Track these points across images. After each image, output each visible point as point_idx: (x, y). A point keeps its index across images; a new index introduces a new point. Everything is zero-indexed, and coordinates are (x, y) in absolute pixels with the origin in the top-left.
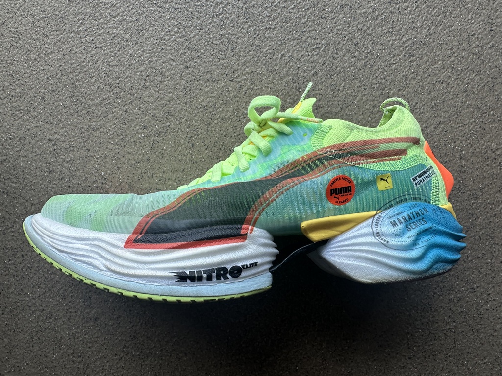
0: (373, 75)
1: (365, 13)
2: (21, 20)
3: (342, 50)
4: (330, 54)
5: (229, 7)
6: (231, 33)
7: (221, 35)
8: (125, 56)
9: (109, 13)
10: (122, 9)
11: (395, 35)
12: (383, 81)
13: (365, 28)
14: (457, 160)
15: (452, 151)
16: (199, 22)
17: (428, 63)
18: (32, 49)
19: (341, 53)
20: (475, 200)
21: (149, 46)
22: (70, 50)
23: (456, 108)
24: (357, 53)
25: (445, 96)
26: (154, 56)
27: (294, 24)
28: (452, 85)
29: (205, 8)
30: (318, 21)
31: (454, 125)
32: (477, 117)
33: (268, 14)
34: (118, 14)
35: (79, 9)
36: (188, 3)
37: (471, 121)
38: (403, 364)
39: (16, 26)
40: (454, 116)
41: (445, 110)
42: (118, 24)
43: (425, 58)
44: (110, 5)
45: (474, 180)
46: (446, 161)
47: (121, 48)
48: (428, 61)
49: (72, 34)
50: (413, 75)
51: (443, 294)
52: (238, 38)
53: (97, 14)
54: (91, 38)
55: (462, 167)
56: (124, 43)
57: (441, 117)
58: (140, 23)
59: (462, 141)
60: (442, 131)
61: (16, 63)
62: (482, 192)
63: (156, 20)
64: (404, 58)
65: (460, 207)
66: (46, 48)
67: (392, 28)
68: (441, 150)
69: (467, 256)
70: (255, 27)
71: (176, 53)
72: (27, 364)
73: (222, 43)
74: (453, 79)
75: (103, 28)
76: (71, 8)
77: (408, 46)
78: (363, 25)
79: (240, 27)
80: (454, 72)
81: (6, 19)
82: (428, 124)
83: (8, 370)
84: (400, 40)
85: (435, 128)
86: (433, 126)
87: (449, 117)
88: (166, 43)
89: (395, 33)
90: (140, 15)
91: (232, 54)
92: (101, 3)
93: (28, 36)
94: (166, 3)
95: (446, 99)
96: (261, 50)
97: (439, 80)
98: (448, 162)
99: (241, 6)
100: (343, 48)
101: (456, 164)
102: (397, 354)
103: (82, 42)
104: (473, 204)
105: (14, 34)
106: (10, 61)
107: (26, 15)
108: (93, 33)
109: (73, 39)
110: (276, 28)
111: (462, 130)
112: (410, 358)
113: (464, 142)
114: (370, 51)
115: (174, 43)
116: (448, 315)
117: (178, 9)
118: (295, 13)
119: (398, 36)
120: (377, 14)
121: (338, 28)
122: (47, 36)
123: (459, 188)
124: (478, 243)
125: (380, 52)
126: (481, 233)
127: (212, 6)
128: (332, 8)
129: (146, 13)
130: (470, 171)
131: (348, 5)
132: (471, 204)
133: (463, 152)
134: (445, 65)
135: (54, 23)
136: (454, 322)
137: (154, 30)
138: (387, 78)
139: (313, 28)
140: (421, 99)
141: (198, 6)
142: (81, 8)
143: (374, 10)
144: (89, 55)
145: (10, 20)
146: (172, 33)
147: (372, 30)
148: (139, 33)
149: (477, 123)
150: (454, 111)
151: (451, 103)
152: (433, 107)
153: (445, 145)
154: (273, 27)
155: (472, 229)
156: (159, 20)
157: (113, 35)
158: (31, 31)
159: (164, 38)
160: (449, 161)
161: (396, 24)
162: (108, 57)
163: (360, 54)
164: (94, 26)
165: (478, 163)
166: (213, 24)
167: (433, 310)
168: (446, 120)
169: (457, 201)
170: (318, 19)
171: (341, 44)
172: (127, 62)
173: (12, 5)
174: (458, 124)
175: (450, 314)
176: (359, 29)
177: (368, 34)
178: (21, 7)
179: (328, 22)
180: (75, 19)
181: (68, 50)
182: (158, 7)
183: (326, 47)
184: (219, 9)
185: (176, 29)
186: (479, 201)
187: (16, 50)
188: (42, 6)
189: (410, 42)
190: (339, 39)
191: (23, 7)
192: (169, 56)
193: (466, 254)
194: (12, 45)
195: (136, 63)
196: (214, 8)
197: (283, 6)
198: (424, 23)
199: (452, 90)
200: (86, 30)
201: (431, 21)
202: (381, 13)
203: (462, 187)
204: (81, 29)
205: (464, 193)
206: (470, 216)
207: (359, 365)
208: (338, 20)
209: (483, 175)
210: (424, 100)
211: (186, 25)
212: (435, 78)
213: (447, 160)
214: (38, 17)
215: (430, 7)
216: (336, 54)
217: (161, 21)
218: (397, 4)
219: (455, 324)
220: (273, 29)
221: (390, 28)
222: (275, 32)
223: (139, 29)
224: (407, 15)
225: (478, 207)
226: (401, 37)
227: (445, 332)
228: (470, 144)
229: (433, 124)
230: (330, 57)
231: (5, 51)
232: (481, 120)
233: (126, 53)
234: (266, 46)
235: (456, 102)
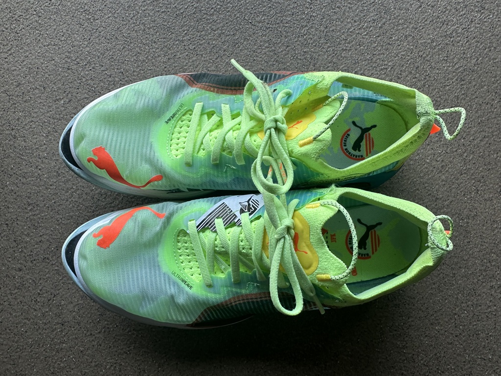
0: (431, 93)
1: (425, 42)
2: (134, 27)
3: (405, 71)
4: (395, 74)
5: (312, 30)
6: (313, 51)
7: (305, 52)
8: (222, 63)
9: (210, 27)
10: (222, 24)
11: (449, 62)
12: (439, 99)
13: (425, 55)
15: (494, 160)
16: (286, 40)
17: (476, 87)
18: (141, 52)
19: (404, 74)
21: (243, 56)
22: (175, 55)
23: (498, 126)
24: (418, 75)
25: (489, 115)
26: (247, 65)
27: (366, 48)
28: (496, 107)
29: (292, 29)
30: (386, 46)
31: (496, 139)
33: (345, 38)
34: (218, 28)
35: (184, 22)
36: (278, 24)
38: (451, 340)
39: (129, 32)
40: (496, 131)
41: (489, 126)
42: (218, 37)
43: (474, 83)
44: (211, 21)
46: (489, 169)
47: (219, 56)
48: (476, 85)
49: (177, 42)
50: (463, 96)
51: (485, 281)
52: (319, 55)
53: (200, 27)
54: (193, 47)
56: (222, 53)
57: (485, 132)
58: (237, 38)
60: (487, 143)
61: (126, 62)
63: (250, 36)
64: (456, 82)
66: (154, 52)
67: (447, 57)
68: (485, 159)
70: (333, 48)
71: (266, 64)
72: (117, 326)
73: (305, 58)
74: (496, 102)
75: (204, 39)
76: (177, 21)
77: (460, 72)
78: (423, 52)
79: (321, 47)
80: (497, 95)
81: (121, 25)
82: (475, 137)
83: (99, 331)
84: (454, 67)
85: (480, 141)
86: (479, 139)
87: (492, 132)
88: (258, 55)
89: (449, 61)
90: (237, 31)
91: (314, 68)
92: (204, 18)
93: (139, 41)
94: (259, 23)
95: (490, 118)
96: (338, 67)
97: (485, 101)
99: (323, 29)
100: (407, 70)
102: (446, 331)
103: (185, 49)
105: (126, 38)
106: (121, 61)
107: (138, 23)
108: (195, 42)
109: (178, 46)
110: (351, 50)
112: (456, 336)
114: (429, 74)
115: (264, 56)
116: (490, 300)
117: (269, 28)
118: (367, 39)
119: (451, 64)
120: (434, 44)
121: (403, 53)
122: (155, 42)
125: (437, 75)
127: (298, 28)
128: (398, 37)
129: (242, 30)
131: (411, 35)
134: (490, 90)
135: (162, 31)
136: (495, 306)
137: (248, 44)
138: (442, 97)
139: (382, 52)
140: (470, 116)
141: (287, 27)
142: (187, 21)
143: (433, 41)
144: (191, 61)
145: (124, 26)
146: (264, 47)
147: (430, 57)
148: (235, 46)
151: (494, 121)
152: (479, 124)
153: (489, 155)
154: (348, 48)
156: (252, 36)
157: (212, 46)
158: (142, 37)
159: (256, 51)
161: (450, 54)
162: (207, 63)
163: (420, 76)
164: (196, 36)
166: (298, 43)
167: (477, 294)
168: (489, 134)
170: (386, 45)
171: (405, 67)
172: (223, 68)
173: (127, 15)
175: (491, 299)
176: (419, 56)
177: (427, 60)
178: (134, 16)
179: (394, 48)
180: (181, 30)
181: (173, 55)
182: (252, 25)
183: (392, 68)
184: (304, 31)
185: (267, 45)
187: (128, 52)
188: (153, 17)
189: (462, 69)
190: (403, 63)
191: (136, 17)
192: (260, 66)
194: (124, 48)
195: (231, 70)
196: (300, 30)
197: (357, 32)
198: (473, 54)
199: (495, 110)
200: (189, 40)
201: (479, 54)
202: (438, 44)
204: (185, 38)
207: (413, 339)
208: (403, 47)
210: (472, 118)
211: (275, 42)
212: (481, 100)
213: (490, 167)
214: (149, 26)
215: (478, 42)
216: (400, 74)
217: (254, 37)
218: (451, 38)
219: (495, 308)
220: (349, 50)
221: (445, 57)
222: (350, 53)
223: (236, 42)
224: (459, 47)
226: (454, 64)
227: (487, 314)
230: (395, 77)
231: (118, 52)
233: (223, 61)
234: (342, 64)
235: (498, 120)
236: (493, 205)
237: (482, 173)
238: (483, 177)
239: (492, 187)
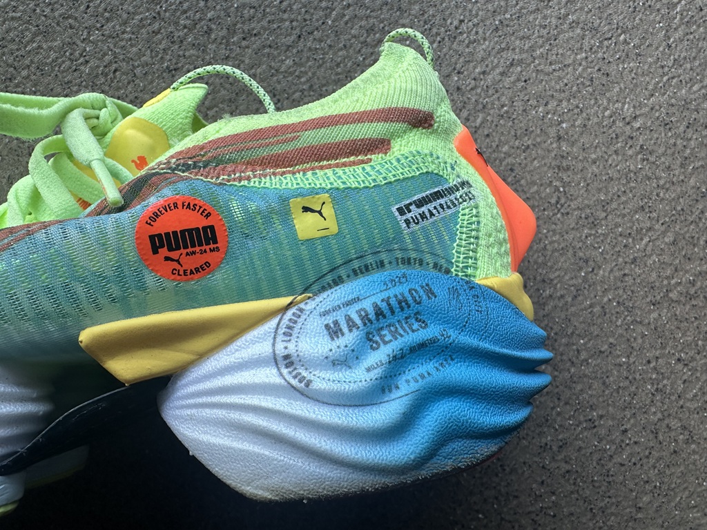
14: (551, 143)
15: (540, 122)
20: (591, 229)
23: (547, 31)
31: (542, 67)
32: (591, 49)
37: (579, 57)
40: (541, 47)
41: (521, 34)
45: (588, 185)
46: (528, 147)
51: (527, 435)
55: (563, 157)
57: (514, 49)
59: (561, 101)
60: (519, 80)
62: (605, 211)
65: (559, 244)
68: (516, 121)
69: (578, 351)
82: (487, 66)
85: (502, 74)
86: (498, 71)
87: (532, 49)
95: (524, 11)
98: (531, 147)
101: (549, 151)
104: (586, 237)
111: (560, 78)
113: (564, 104)
116: (540, 480)
123: (557, 202)
124: (600, 321)
126: (606, 299)
130: (580, 166)
132: (584, 237)
133: (564, 125)
136: (553, 493)
140: (471, 11)
149: (592, 62)
150: (542, 37)
151: (535, 19)
152: (497, 29)
153: (524, 110)
155: (586, 292)
160: (534, 145)
165: (596, 147)
167: (508, 469)
168: (524, 56)
169: (554, 231)
174: (551, 64)
175: (544, 478)
186: (600, 231)
193: (575, 347)
203: (563, 201)
205: (568, 214)
206: (581, 263)
209: (608, 174)
210: (477, 15)
213: (529, 143)
219: (554, 498)
225: (598, 243)
227: (533, 516)
228: (577, 107)
229: (497, 66)
232: (600, 55)
235: (545, 17)
236: (540, 240)
237: (510, 160)
238: (512, 170)
239: (537, 192)
